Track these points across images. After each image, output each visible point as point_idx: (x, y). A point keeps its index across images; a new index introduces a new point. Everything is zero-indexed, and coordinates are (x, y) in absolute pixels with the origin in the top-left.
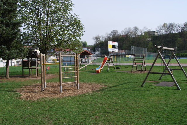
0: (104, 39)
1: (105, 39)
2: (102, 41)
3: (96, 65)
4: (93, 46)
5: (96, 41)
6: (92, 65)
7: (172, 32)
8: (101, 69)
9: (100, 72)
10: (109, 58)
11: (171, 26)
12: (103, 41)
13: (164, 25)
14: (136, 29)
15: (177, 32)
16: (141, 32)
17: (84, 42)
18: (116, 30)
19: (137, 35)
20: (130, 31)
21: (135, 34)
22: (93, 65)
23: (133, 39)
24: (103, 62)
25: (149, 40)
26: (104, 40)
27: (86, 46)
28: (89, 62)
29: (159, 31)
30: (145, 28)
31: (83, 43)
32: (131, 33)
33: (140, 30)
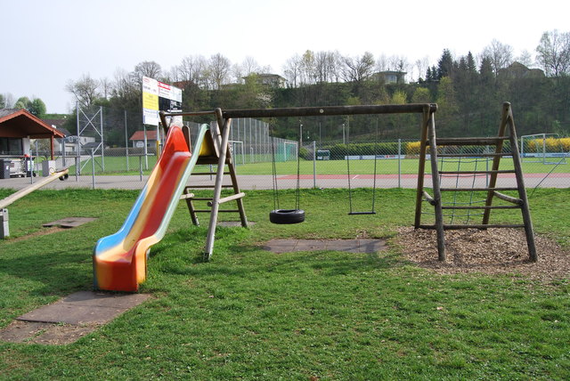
0: (110, 90)
1: (115, 91)
2: (102, 99)
3: (87, 191)
4: (68, 116)
5: (80, 98)
6: (63, 192)
7: (331, 79)
8: (155, 239)
9: (141, 274)
10: (208, 134)
11: (327, 61)
12: (108, 99)
13: (308, 57)
14: (220, 61)
15: (343, 81)
16: (238, 75)
17: (32, 101)
18: (153, 63)
19: (224, 82)
20: (202, 69)
21: (219, 80)
22: (70, 191)
23: (212, 96)
24: (163, 165)
25: (264, 98)
26: (109, 97)
27: (41, 115)
28: (45, 173)
29: (291, 72)
30: (249, 61)
31: (29, 104)
32: (207, 75)
33: (235, 66)
